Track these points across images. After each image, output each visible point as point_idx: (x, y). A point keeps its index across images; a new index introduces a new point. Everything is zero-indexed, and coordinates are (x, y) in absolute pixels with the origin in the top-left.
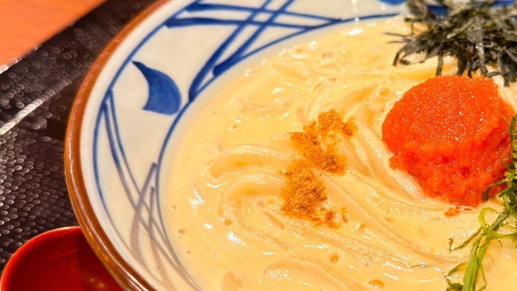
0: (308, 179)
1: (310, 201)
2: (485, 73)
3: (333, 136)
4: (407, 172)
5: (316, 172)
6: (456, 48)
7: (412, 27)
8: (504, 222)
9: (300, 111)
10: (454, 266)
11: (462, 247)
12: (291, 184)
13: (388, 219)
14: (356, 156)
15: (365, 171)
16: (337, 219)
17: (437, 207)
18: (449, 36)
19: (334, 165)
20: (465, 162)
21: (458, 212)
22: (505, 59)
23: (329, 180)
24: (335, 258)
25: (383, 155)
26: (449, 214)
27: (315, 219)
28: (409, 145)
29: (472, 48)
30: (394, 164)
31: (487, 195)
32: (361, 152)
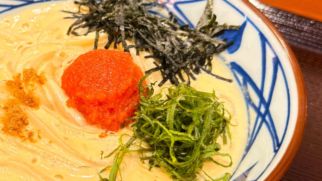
0: (17, 112)
1: (19, 125)
2: (124, 45)
3: (32, 85)
4: (77, 110)
5: (22, 107)
6: (107, 27)
7: (79, 7)
8: (133, 143)
9: (9, 64)
10: (103, 168)
11: (108, 156)
12: (8, 115)
13: (66, 138)
14: (46, 98)
15: (51, 107)
16: (35, 137)
17: (94, 131)
18: (103, 18)
19: (32, 103)
20: (112, 106)
21: (106, 135)
22: (137, 36)
23: (30, 112)
24: (34, 161)
25: (63, 98)
26: (101, 136)
27: (22, 137)
28: (79, 94)
29: (117, 28)
30: (69, 104)
31: (124, 125)
32: (50, 98)
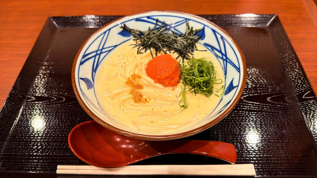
0: (137, 93)
1: (140, 98)
2: (164, 51)
3: (137, 80)
4: (159, 83)
5: (138, 90)
6: (153, 46)
7: (136, 41)
8: (186, 87)
10: (179, 101)
11: (179, 96)
12: (134, 95)
13: (160, 96)
14: (145, 83)
15: (148, 86)
16: (148, 100)
17: (169, 89)
19: (140, 87)
21: (174, 89)
22: (167, 46)
23: (141, 91)
24: (153, 109)
25: (152, 81)
26: (173, 90)
27: (143, 102)
29: (158, 45)
30: (155, 82)
31: (178, 82)
32: (146, 82)
